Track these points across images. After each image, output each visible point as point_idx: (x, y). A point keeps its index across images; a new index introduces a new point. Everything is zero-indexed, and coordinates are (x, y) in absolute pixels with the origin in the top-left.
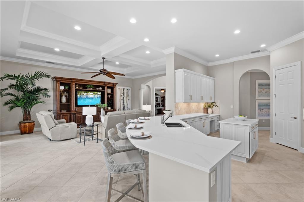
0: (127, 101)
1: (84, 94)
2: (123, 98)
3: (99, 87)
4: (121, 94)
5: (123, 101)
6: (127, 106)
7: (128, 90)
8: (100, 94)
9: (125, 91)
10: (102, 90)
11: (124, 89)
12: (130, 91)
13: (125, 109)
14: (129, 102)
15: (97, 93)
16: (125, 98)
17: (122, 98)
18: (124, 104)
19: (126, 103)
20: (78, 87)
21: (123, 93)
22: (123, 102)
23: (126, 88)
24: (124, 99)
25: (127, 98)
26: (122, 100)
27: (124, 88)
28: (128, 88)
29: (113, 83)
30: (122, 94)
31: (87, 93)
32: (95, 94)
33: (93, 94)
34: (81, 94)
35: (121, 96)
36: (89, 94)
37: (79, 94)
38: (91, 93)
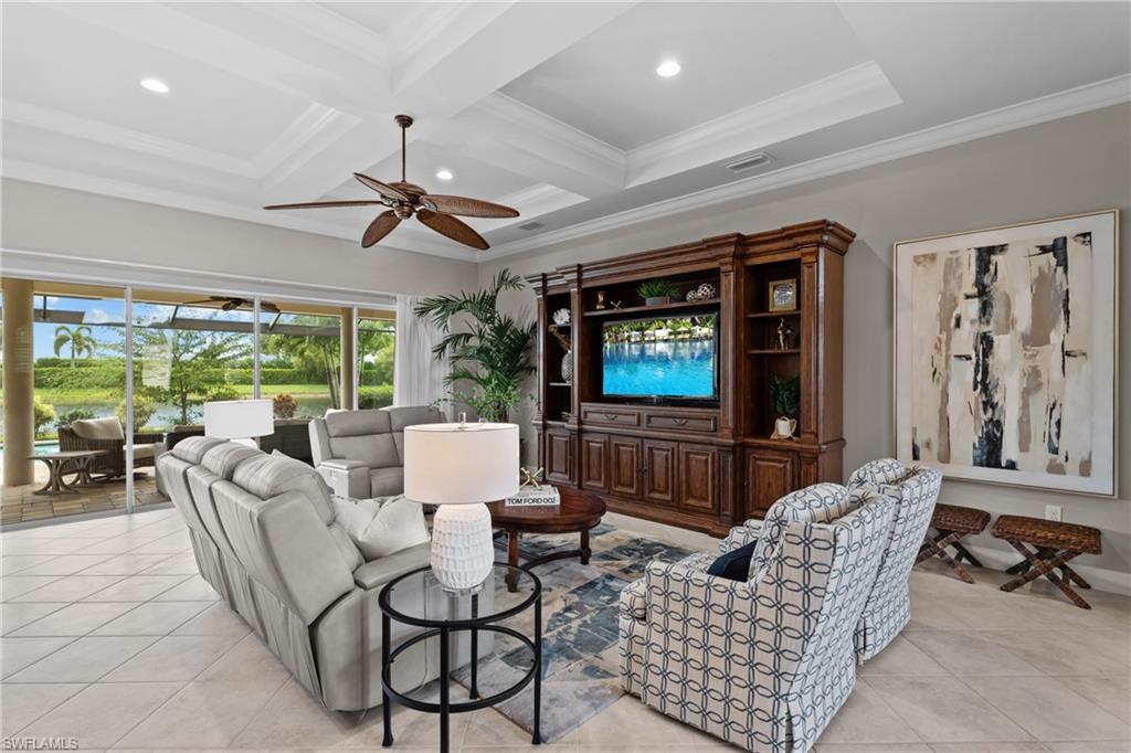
1: (629, 339)
2: (986, 342)
4: (948, 303)
5: (983, 369)
6: (1039, 425)
7: (1052, 249)
8: (706, 338)
11: (985, 256)
13: (1009, 451)
15: (689, 332)
16: (1004, 345)
17: (965, 340)
18: (989, 404)
21: (983, 292)
22: (985, 386)
23: (1024, 236)
24: (988, 352)
25: (1036, 337)
26: (969, 367)
27: (997, 237)
28: (1072, 227)
30: (969, 308)
31: (641, 329)
32: (679, 333)
33: (671, 334)
34: (617, 338)
35: (944, 328)
36: (653, 338)
37: (610, 336)
38: (661, 328)
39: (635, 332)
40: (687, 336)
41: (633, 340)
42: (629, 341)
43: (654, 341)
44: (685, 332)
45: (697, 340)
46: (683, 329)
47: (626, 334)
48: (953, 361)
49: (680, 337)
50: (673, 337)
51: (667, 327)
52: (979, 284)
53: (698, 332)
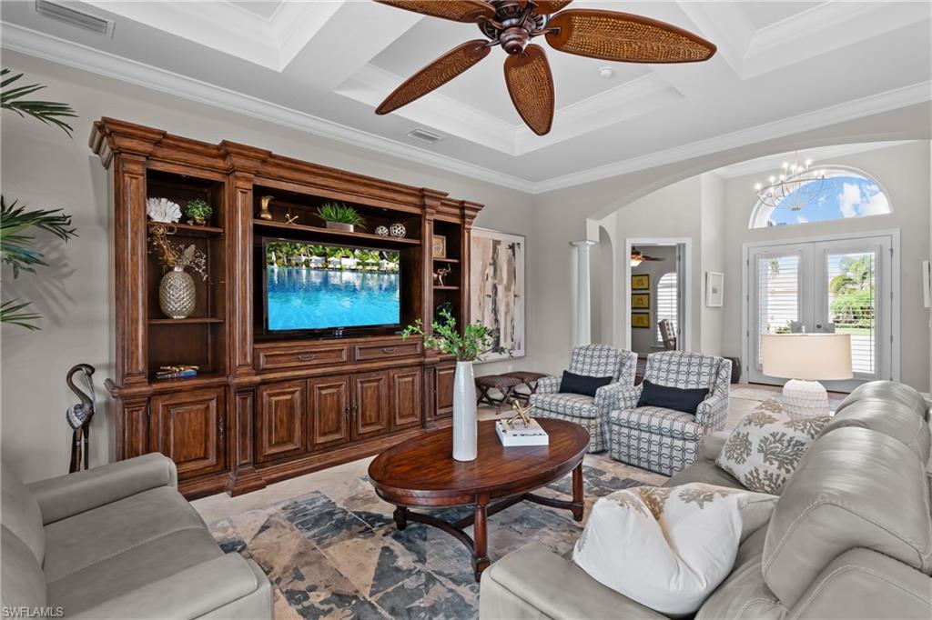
0: (507, 305)
1: (307, 263)
2: (495, 287)
3: (390, 217)
4: (485, 267)
5: (495, 302)
7: (512, 247)
8: (393, 272)
9: (503, 253)
10: (406, 237)
11: (496, 243)
12: (520, 253)
13: (502, 344)
14: (518, 312)
15: (378, 264)
16: (500, 288)
17: (489, 291)
19: (506, 313)
20: (270, 209)
21: (494, 264)
22: (495, 311)
23: (507, 240)
24: (496, 294)
25: (508, 289)
27: (498, 236)
28: (516, 239)
29: (462, 206)
30: (490, 270)
31: (324, 255)
32: (368, 264)
33: (358, 264)
34: (289, 261)
35: (483, 280)
36: (338, 266)
37: (278, 258)
38: (348, 257)
39: (314, 257)
40: (376, 268)
41: (312, 265)
42: (308, 266)
43: (340, 270)
44: (373, 264)
45: (385, 272)
46: (371, 261)
47: (304, 258)
48: (486, 297)
49: (368, 268)
50: (361, 267)
51: (355, 257)
52: (493, 258)
53: (386, 265)
